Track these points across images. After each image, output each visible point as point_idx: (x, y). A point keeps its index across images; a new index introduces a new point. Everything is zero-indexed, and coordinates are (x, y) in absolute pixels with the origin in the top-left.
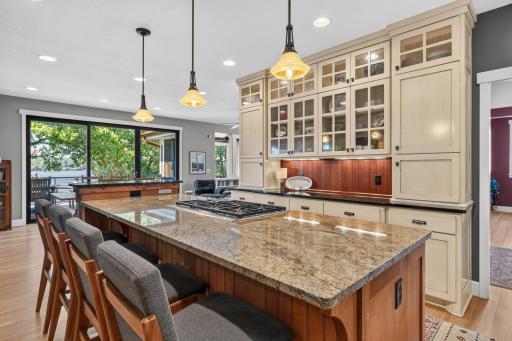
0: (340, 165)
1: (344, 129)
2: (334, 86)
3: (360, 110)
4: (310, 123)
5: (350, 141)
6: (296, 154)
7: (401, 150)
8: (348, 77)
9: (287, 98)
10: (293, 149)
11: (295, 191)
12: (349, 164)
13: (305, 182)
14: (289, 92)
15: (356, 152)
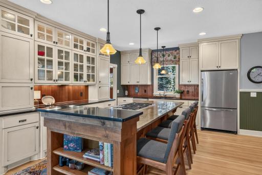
0: (67, 87)
2: (79, 50)
3: (88, 65)
8: (84, 49)
12: (71, 88)
14: (54, 40)
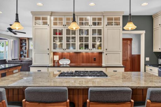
1: (88, 42)
2: (84, 26)
3: (94, 36)
4: (74, 38)
5: (90, 46)
6: (67, 50)
7: (107, 50)
8: (89, 24)
9: (63, 26)
10: (66, 48)
11: (64, 65)
13: (68, 61)
14: (63, 24)
15: (92, 50)
